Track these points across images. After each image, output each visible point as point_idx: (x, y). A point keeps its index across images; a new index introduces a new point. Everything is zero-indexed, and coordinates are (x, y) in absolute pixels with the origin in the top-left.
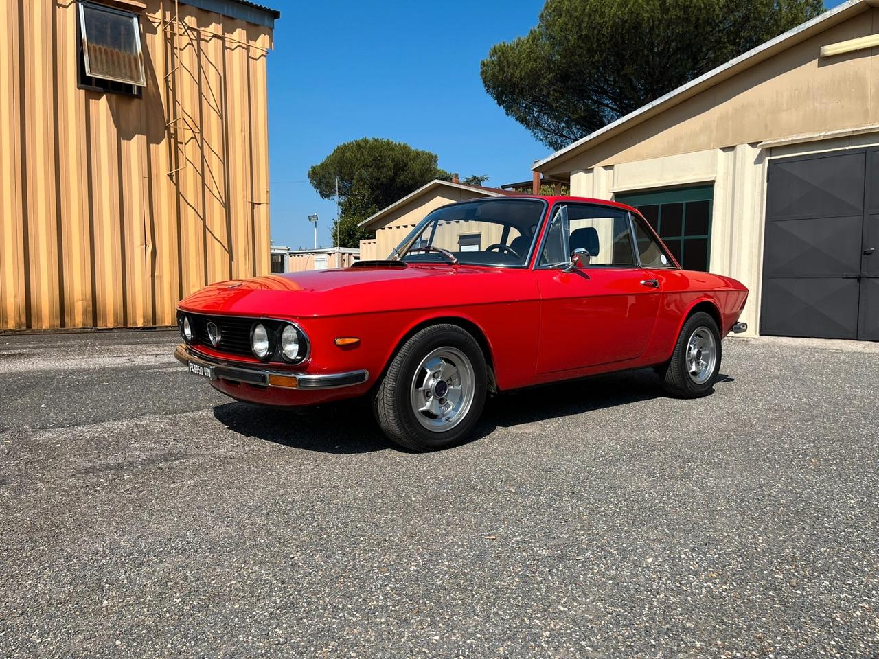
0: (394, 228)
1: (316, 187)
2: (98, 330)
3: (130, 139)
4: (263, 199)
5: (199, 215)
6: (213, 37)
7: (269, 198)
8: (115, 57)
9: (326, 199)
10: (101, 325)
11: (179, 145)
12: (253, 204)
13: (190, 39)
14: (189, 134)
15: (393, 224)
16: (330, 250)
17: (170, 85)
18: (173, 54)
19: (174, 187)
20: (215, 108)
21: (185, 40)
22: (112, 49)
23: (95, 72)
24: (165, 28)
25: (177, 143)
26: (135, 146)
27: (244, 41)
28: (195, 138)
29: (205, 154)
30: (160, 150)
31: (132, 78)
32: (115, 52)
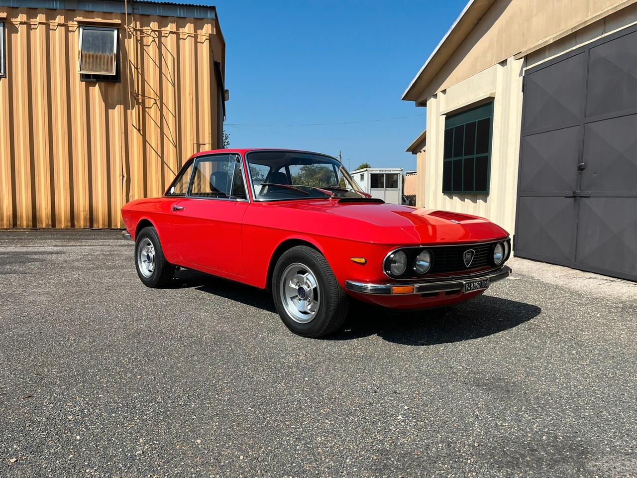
2: (93, 229)
3: (114, 108)
4: (207, 141)
5: (158, 155)
6: (169, 33)
8: (98, 59)
10: (95, 227)
11: (147, 109)
12: (198, 145)
13: (154, 38)
14: (152, 101)
17: (140, 70)
18: (142, 50)
19: (141, 137)
20: (171, 81)
21: (151, 39)
22: (97, 53)
23: (84, 70)
24: (136, 34)
25: (144, 108)
26: (116, 113)
27: (192, 32)
28: (156, 103)
29: (164, 114)
30: (133, 114)
31: (107, 70)
32: (99, 55)
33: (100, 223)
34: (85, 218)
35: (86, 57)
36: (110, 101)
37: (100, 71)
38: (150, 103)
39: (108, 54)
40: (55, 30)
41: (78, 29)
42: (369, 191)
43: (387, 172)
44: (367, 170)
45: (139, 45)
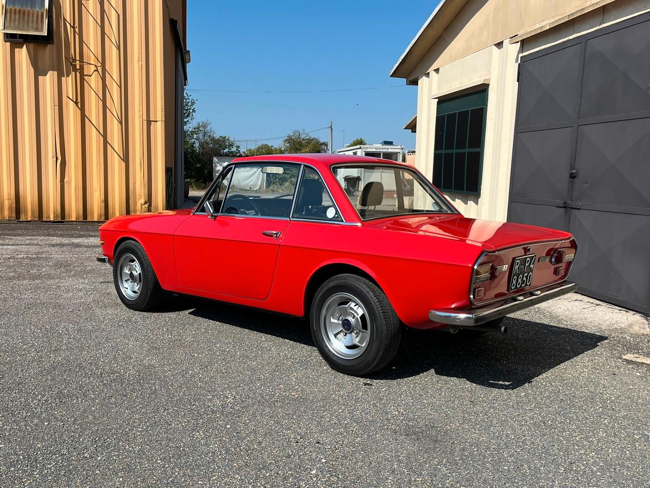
2: (20, 222)
3: (45, 75)
4: (159, 117)
5: (100, 133)
8: (26, 14)
10: (23, 218)
11: (86, 78)
12: (149, 122)
14: (93, 68)
17: (77, 30)
18: (80, 5)
19: (79, 112)
20: (115, 44)
22: (24, 8)
23: (8, 29)
25: (82, 76)
26: (49, 81)
28: (97, 70)
29: (108, 83)
30: (69, 83)
31: (37, 30)
32: (26, 10)
33: (29, 213)
34: (10, 208)
35: (11, 12)
36: (40, 64)
37: (28, 30)
38: (89, 69)
39: (37, 9)
42: (363, 172)
43: (384, 151)
44: (360, 148)
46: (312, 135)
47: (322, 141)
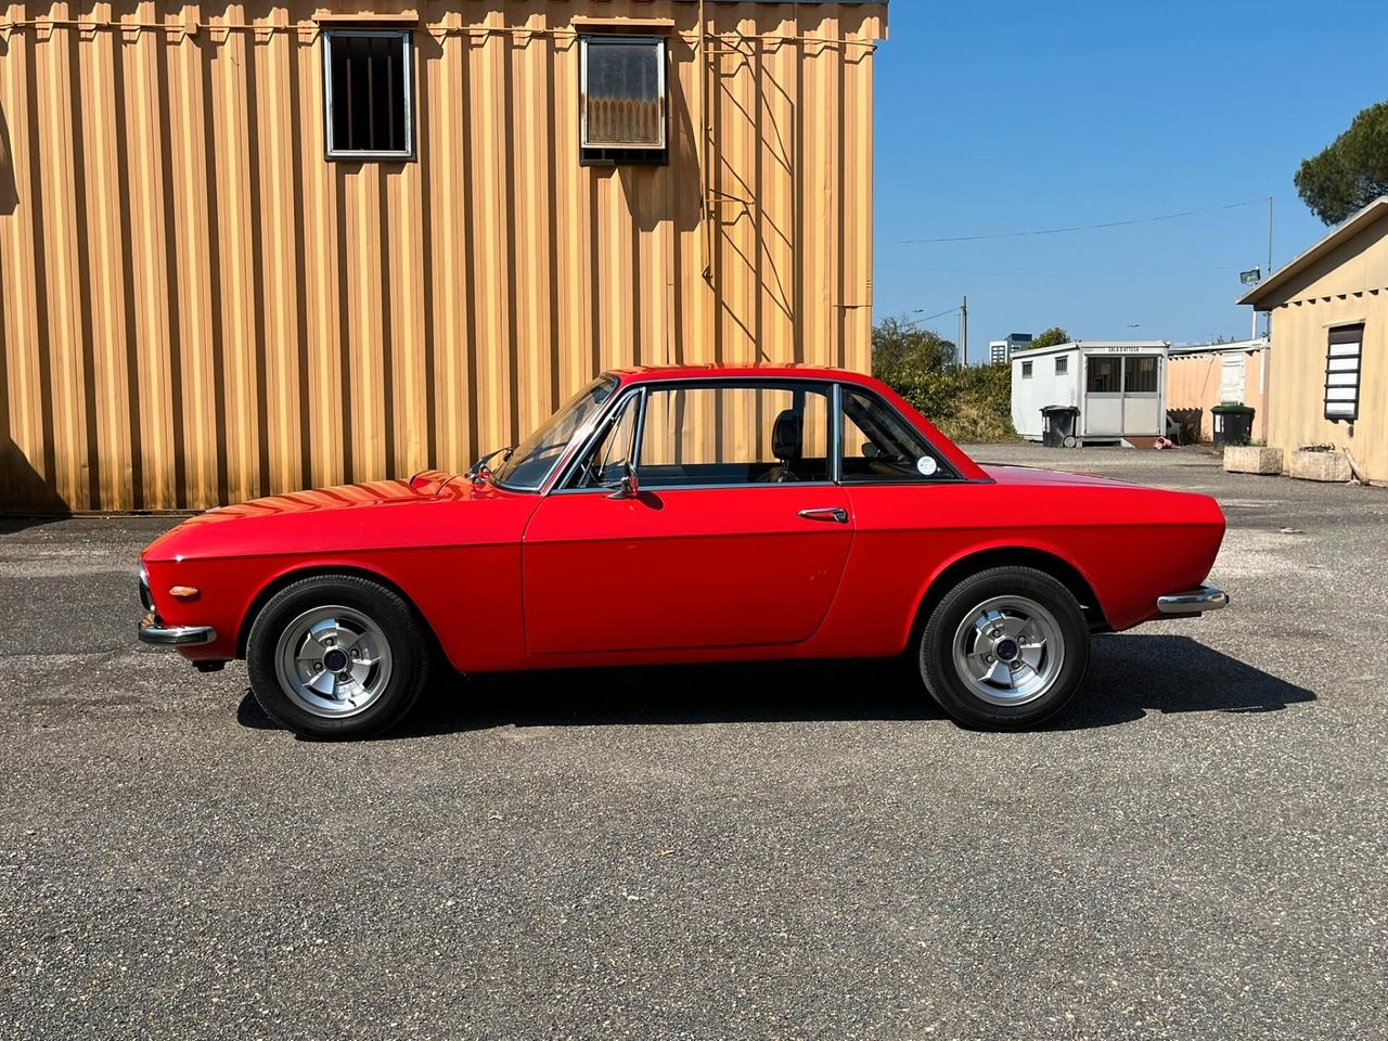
0: (1306, 304)
1: (1311, 202)
3: (651, 229)
4: (861, 300)
5: (749, 335)
6: (781, 43)
7: (870, 296)
8: (625, 111)
9: (1334, 225)
11: (723, 227)
12: (842, 309)
13: (745, 55)
14: (738, 207)
15: (1303, 295)
16: (1249, 345)
17: (712, 135)
18: (718, 85)
19: (712, 294)
20: (782, 159)
21: (738, 58)
22: (622, 100)
23: (595, 140)
24: (706, 48)
25: (719, 224)
26: (658, 238)
27: (835, 37)
28: (747, 212)
29: (765, 235)
30: (695, 241)
31: (646, 139)
32: (625, 104)
35: (598, 109)
36: (642, 210)
37: (631, 141)
38: (732, 211)
39: (645, 100)
40: (524, 48)
41: (576, 43)
42: (1083, 398)
43: (1128, 352)
44: (1077, 348)
45: (711, 74)
46: (922, 327)
47: (943, 337)
